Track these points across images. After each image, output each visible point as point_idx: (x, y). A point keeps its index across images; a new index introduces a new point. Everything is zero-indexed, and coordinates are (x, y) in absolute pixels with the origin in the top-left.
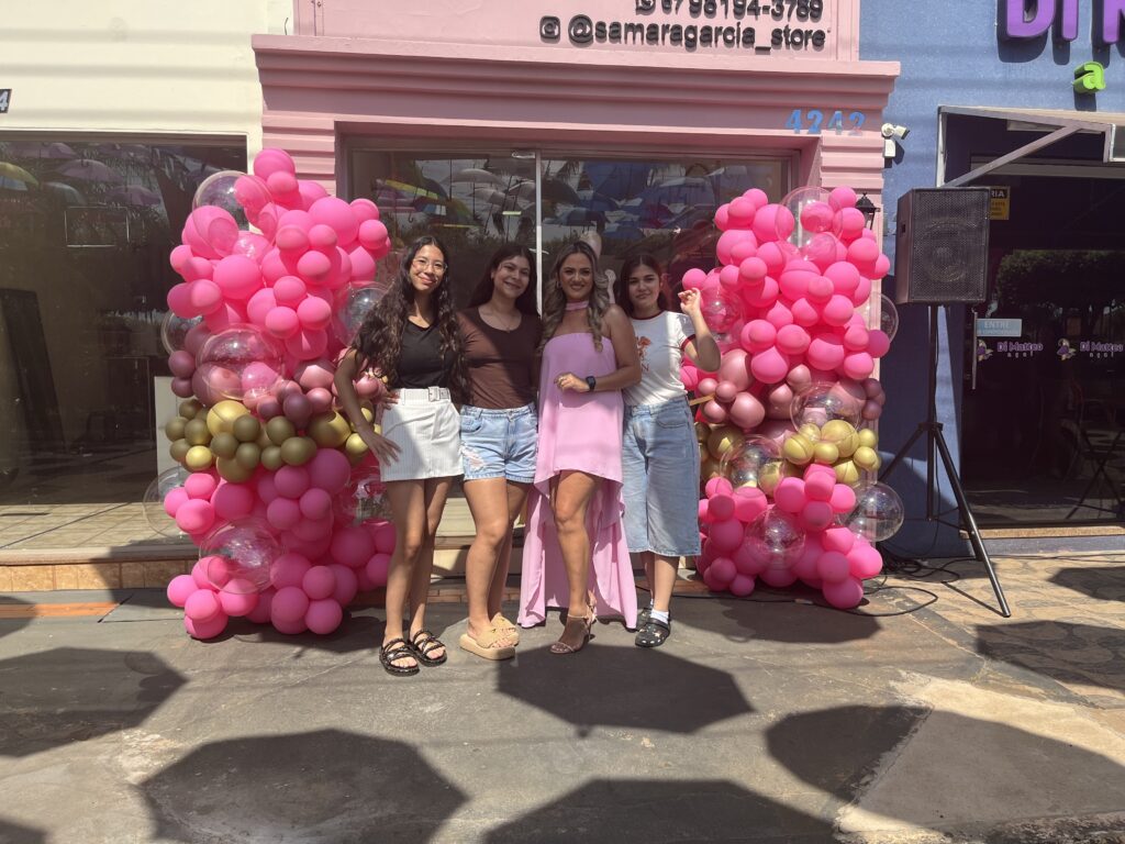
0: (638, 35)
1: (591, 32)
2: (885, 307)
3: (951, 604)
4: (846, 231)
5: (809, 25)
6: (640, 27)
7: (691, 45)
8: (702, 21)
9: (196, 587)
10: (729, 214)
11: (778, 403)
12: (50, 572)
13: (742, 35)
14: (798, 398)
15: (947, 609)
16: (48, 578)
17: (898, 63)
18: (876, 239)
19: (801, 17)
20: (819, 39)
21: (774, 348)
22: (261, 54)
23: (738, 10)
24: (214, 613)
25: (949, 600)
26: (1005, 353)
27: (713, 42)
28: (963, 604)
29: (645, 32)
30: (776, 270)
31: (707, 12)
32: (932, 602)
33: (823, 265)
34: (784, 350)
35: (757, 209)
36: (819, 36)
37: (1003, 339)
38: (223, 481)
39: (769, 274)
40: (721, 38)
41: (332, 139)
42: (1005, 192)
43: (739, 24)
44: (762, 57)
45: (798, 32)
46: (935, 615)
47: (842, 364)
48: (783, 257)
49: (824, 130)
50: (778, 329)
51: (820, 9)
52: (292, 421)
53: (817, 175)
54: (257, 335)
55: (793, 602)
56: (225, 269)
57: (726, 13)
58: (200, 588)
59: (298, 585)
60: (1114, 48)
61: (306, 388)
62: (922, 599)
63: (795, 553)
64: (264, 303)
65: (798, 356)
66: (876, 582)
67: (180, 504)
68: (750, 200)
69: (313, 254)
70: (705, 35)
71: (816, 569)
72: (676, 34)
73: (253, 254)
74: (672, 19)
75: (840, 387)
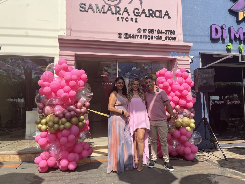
0: (138, 37)
1: (128, 36)
2: (193, 93)
3: (214, 159)
4: (185, 77)
5: (172, 36)
6: (138, 36)
7: (149, 39)
8: (151, 35)
9: (42, 159)
10: (159, 73)
12: (3, 157)
13: (159, 38)
14: (177, 112)
15: (213, 160)
16: (2, 159)
17: (192, 43)
18: (190, 78)
19: (170, 34)
20: (175, 39)
21: (172, 101)
22: (60, 40)
24: (46, 166)
25: (213, 158)
26: (216, 103)
27: (153, 39)
28: (217, 159)
29: (140, 37)
30: (171, 85)
31: (152, 33)
32: (210, 159)
33: (181, 84)
34: (174, 102)
35: (165, 72)
36: (175, 38)
37: (216, 100)
38: (49, 133)
39: (170, 86)
40: (155, 38)
41: (74, 57)
43: (158, 35)
44: (163, 42)
45: (170, 37)
47: (186, 105)
48: (172, 82)
49: (177, 56)
50: (172, 97)
51: (175, 33)
52: (67, 119)
53: (177, 65)
54: (59, 99)
55: (179, 159)
56: (52, 84)
57: (156, 33)
58: (43, 159)
59: (67, 158)
60: (233, 41)
61: (70, 111)
62: (208, 158)
63: (178, 148)
64: (61, 92)
65: (177, 103)
66: (195, 155)
67: (39, 139)
68: (163, 70)
69: (72, 81)
70: (152, 37)
71: (184, 151)
72: (146, 37)
73: (58, 81)
74: (145, 34)
75: (186, 110)
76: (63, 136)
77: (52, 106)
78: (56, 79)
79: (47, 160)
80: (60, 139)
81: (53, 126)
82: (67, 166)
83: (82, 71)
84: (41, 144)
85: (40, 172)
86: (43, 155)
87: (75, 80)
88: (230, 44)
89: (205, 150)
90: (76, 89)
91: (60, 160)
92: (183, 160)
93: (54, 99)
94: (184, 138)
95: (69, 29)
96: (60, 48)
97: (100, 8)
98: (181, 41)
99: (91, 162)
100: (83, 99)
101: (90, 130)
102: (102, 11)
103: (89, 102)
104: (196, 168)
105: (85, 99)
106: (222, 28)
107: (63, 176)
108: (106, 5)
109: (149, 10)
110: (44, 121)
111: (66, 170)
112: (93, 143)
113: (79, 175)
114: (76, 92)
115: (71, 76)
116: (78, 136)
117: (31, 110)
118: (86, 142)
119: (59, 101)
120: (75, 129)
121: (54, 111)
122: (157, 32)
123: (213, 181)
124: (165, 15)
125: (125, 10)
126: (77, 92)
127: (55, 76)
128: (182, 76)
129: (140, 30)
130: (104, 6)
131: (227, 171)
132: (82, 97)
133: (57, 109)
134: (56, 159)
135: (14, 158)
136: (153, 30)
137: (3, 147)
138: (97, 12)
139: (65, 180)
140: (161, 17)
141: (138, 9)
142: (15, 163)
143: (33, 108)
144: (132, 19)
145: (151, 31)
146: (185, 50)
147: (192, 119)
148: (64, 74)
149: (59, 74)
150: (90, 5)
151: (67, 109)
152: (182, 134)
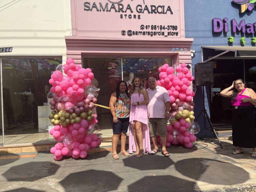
0: (141, 34)
1: (132, 33)
2: (193, 87)
4: (185, 72)
5: (175, 31)
6: (142, 32)
7: (152, 35)
8: (154, 31)
10: (161, 69)
11: (174, 107)
13: (162, 33)
14: (177, 106)
15: (210, 147)
17: (193, 39)
18: (191, 73)
19: (173, 29)
20: (177, 34)
21: (172, 96)
22: (66, 40)
23: (161, 29)
24: (60, 155)
26: (217, 95)
27: (156, 35)
28: (214, 146)
29: (143, 33)
30: (172, 80)
31: (154, 29)
32: (207, 146)
33: (181, 79)
34: (174, 96)
35: (167, 68)
37: (217, 92)
38: (62, 127)
39: (170, 81)
40: (158, 34)
41: (81, 56)
42: (215, 63)
43: (161, 31)
44: (166, 38)
45: (173, 32)
46: (207, 149)
47: (186, 98)
48: (173, 77)
49: (179, 52)
50: (173, 92)
51: (177, 28)
52: (77, 114)
53: (178, 60)
54: (69, 97)
55: (179, 147)
56: (62, 83)
57: (158, 29)
58: (57, 149)
59: (78, 148)
60: (235, 34)
61: (79, 107)
62: (205, 146)
63: (178, 137)
64: (70, 90)
65: (177, 97)
66: (195, 143)
67: (53, 132)
68: (165, 66)
69: (80, 80)
70: (154, 33)
71: (183, 140)
72: (149, 33)
73: (67, 80)
74: (148, 30)
75: (186, 103)
76: (74, 129)
77: (63, 102)
78: (65, 78)
79: (61, 150)
80: (71, 132)
81: (65, 121)
82: (79, 155)
83: (89, 70)
84: (55, 137)
85: (56, 160)
86: (58, 145)
87: (83, 79)
88: (232, 38)
89: (205, 139)
90: (84, 87)
91: (73, 150)
92: (183, 148)
93: (65, 96)
94: (183, 128)
95: (75, 29)
96: (67, 48)
97: (104, 6)
98: (183, 36)
99: (100, 151)
100: (90, 95)
101: (97, 123)
102: (106, 9)
103: (96, 98)
104: (192, 155)
105: (92, 96)
106: (224, 21)
107: (76, 163)
108: (109, 3)
109: (152, 6)
110: (56, 116)
111: (78, 158)
112: (101, 134)
115: (79, 75)
116: (87, 129)
117: (42, 105)
118: (95, 134)
119: (69, 98)
120: (84, 122)
121: (65, 107)
123: (205, 165)
124: (168, 10)
125: (128, 7)
126: (84, 90)
127: (64, 74)
128: (182, 71)
129: (143, 27)
130: (107, 4)
131: (221, 157)
133: (67, 105)
134: (69, 149)
135: (31, 149)
136: (155, 26)
137: (19, 140)
138: (101, 11)
139: (78, 166)
140: (163, 13)
141: (141, 6)
142: (32, 153)
143: (44, 103)
144: (135, 16)
145: (154, 27)
146: (186, 45)
147: (191, 111)
148: (72, 73)
149: (68, 73)
150: (94, 4)
151: (77, 105)
152: (181, 125)
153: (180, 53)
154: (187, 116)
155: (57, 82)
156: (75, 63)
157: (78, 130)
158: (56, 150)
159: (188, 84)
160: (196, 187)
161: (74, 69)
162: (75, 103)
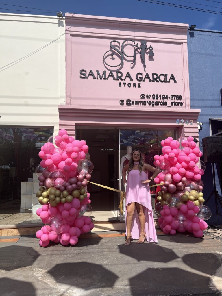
1: (131, 103)
2: (202, 163)
4: (193, 147)
5: (179, 101)
6: (142, 102)
7: (153, 105)
8: (155, 100)
10: (164, 143)
11: (180, 187)
13: (164, 103)
14: (184, 185)
16: (0, 233)
17: (200, 110)
18: (198, 148)
19: (177, 99)
20: (181, 104)
21: (178, 173)
22: (60, 109)
24: (47, 240)
27: (158, 105)
30: (177, 155)
31: (156, 98)
32: (220, 236)
33: (187, 154)
34: (180, 174)
35: (171, 141)
38: (50, 206)
39: (175, 156)
40: (160, 104)
41: (74, 127)
43: (163, 101)
44: (169, 108)
45: (177, 103)
47: (194, 177)
48: (178, 152)
49: (184, 123)
50: (178, 169)
51: (181, 98)
52: (68, 192)
53: (183, 133)
54: (60, 172)
55: (186, 236)
56: (54, 156)
57: (161, 99)
58: (44, 233)
59: (68, 232)
61: (71, 184)
62: (218, 235)
63: (186, 223)
64: (62, 164)
65: (183, 175)
66: (206, 231)
67: (40, 212)
68: (169, 139)
69: (74, 153)
70: (156, 103)
71: (191, 227)
72: (150, 103)
73: (59, 153)
74: (149, 100)
75: (193, 182)
76: (65, 210)
77: (53, 178)
78: (57, 151)
79: (48, 234)
80: (61, 213)
81: (54, 200)
82: (69, 241)
83: (83, 142)
84: (42, 218)
85: (41, 246)
86: (45, 228)
87: (77, 152)
89: (217, 226)
90: (77, 161)
91: (62, 234)
92: (192, 237)
93: (56, 171)
94: (191, 212)
95: (69, 96)
96: (60, 118)
97: (101, 74)
98: (188, 106)
100: (84, 171)
101: (91, 204)
102: (103, 77)
103: (91, 174)
104: (204, 245)
105: (86, 171)
107: (65, 250)
108: (107, 71)
109: (153, 74)
110: (45, 193)
111: (67, 244)
112: (93, 217)
113: (80, 249)
114: (78, 164)
115: (73, 148)
116: (79, 209)
117: (26, 180)
118: (87, 217)
119: (60, 174)
121: (55, 183)
122: (162, 97)
124: (171, 79)
125: (128, 75)
127: (56, 146)
128: (189, 146)
129: (143, 96)
130: (105, 72)
132: (83, 169)
134: (57, 233)
135: (12, 232)
136: (157, 95)
138: (97, 79)
139: (67, 254)
140: (166, 81)
141: (141, 74)
142: (13, 237)
143: (28, 179)
144: (135, 85)
145: (156, 97)
146: (192, 117)
147: (200, 192)
148: (66, 145)
149: (60, 146)
150: (91, 71)
151: (69, 181)
152: (189, 209)
153: (186, 125)
154: (195, 198)
155: (48, 155)
156: (68, 134)
157: (69, 211)
158: (42, 234)
159: (196, 160)
160: (211, 285)
161: (67, 141)
162: (67, 179)
